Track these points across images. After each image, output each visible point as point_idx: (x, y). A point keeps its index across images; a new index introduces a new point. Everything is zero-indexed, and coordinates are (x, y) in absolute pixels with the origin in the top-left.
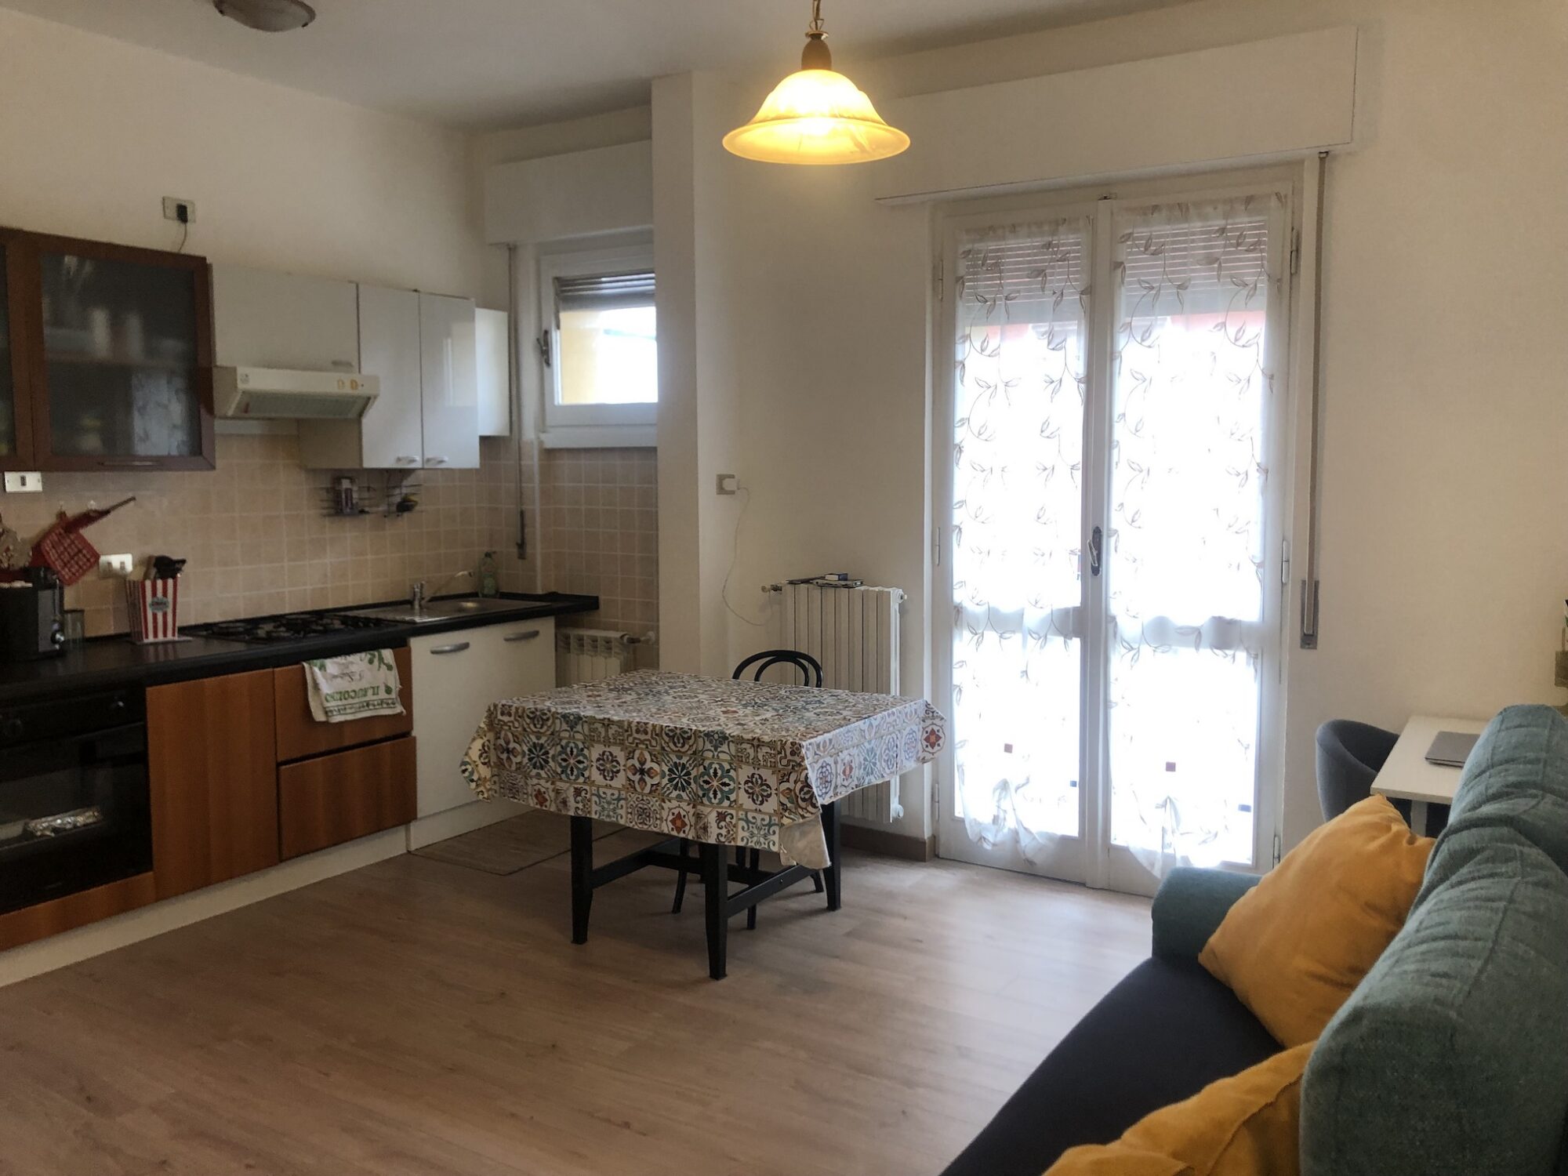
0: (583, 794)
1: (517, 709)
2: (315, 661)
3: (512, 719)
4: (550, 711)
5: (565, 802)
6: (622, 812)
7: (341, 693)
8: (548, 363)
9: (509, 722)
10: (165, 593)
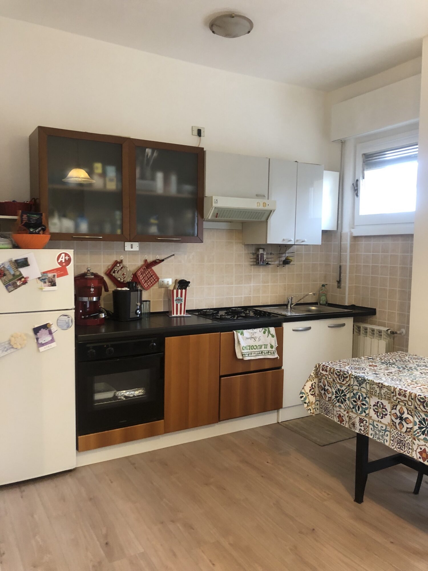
0: (364, 422)
1: (330, 369)
2: (239, 330)
3: (328, 373)
4: (348, 373)
5: (354, 424)
6: (388, 438)
7: (250, 346)
8: (357, 195)
9: (325, 375)
10: (181, 296)
